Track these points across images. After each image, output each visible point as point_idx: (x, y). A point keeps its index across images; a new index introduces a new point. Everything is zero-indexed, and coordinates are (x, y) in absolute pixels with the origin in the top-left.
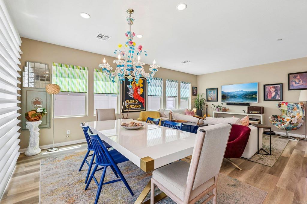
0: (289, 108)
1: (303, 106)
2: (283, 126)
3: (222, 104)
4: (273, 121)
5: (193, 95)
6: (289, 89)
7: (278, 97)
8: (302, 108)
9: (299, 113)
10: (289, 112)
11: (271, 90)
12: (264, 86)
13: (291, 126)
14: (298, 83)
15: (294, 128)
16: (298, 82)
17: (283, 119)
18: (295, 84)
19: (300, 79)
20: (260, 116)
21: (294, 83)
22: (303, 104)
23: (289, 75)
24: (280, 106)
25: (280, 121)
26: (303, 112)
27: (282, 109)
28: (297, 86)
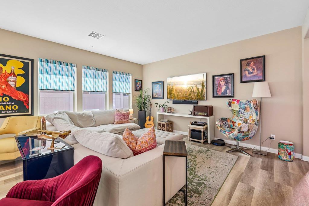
0: (241, 108)
1: (257, 104)
2: (231, 134)
3: (168, 102)
4: (221, 127)
5: (135, 91)
6: (242, 82)
7: (229, 93)
8: (255, 109)
9: (252, 115)
10: (241, 113)
11: (221, 82)
12: (213, 77)
13: (241, 135)
14: (252, 73)
15: (245, 138)
16: (251, 71)
17: (234, 123)
18: (249, 74)
19: (254, 67)
20: (207, 119)
21: (247, 72)
22: (256, 103)
23: (241, 61)
24: (230, 105)
25: (230, 127)
26: (257, 114)
27: (232, 110)
28: (251, 77)
